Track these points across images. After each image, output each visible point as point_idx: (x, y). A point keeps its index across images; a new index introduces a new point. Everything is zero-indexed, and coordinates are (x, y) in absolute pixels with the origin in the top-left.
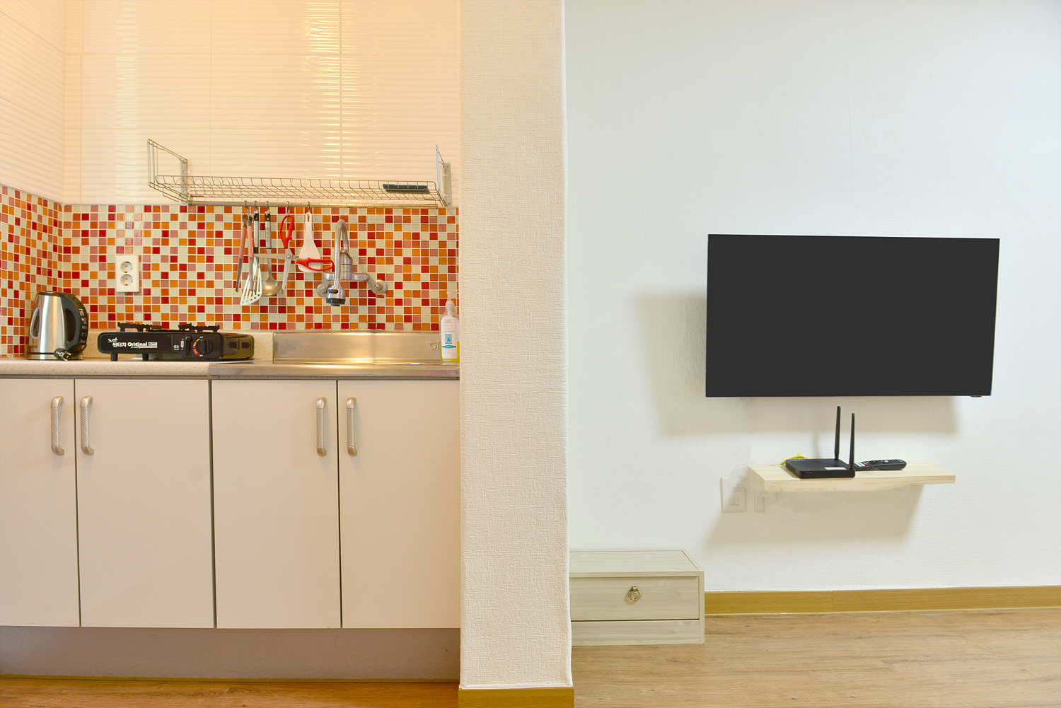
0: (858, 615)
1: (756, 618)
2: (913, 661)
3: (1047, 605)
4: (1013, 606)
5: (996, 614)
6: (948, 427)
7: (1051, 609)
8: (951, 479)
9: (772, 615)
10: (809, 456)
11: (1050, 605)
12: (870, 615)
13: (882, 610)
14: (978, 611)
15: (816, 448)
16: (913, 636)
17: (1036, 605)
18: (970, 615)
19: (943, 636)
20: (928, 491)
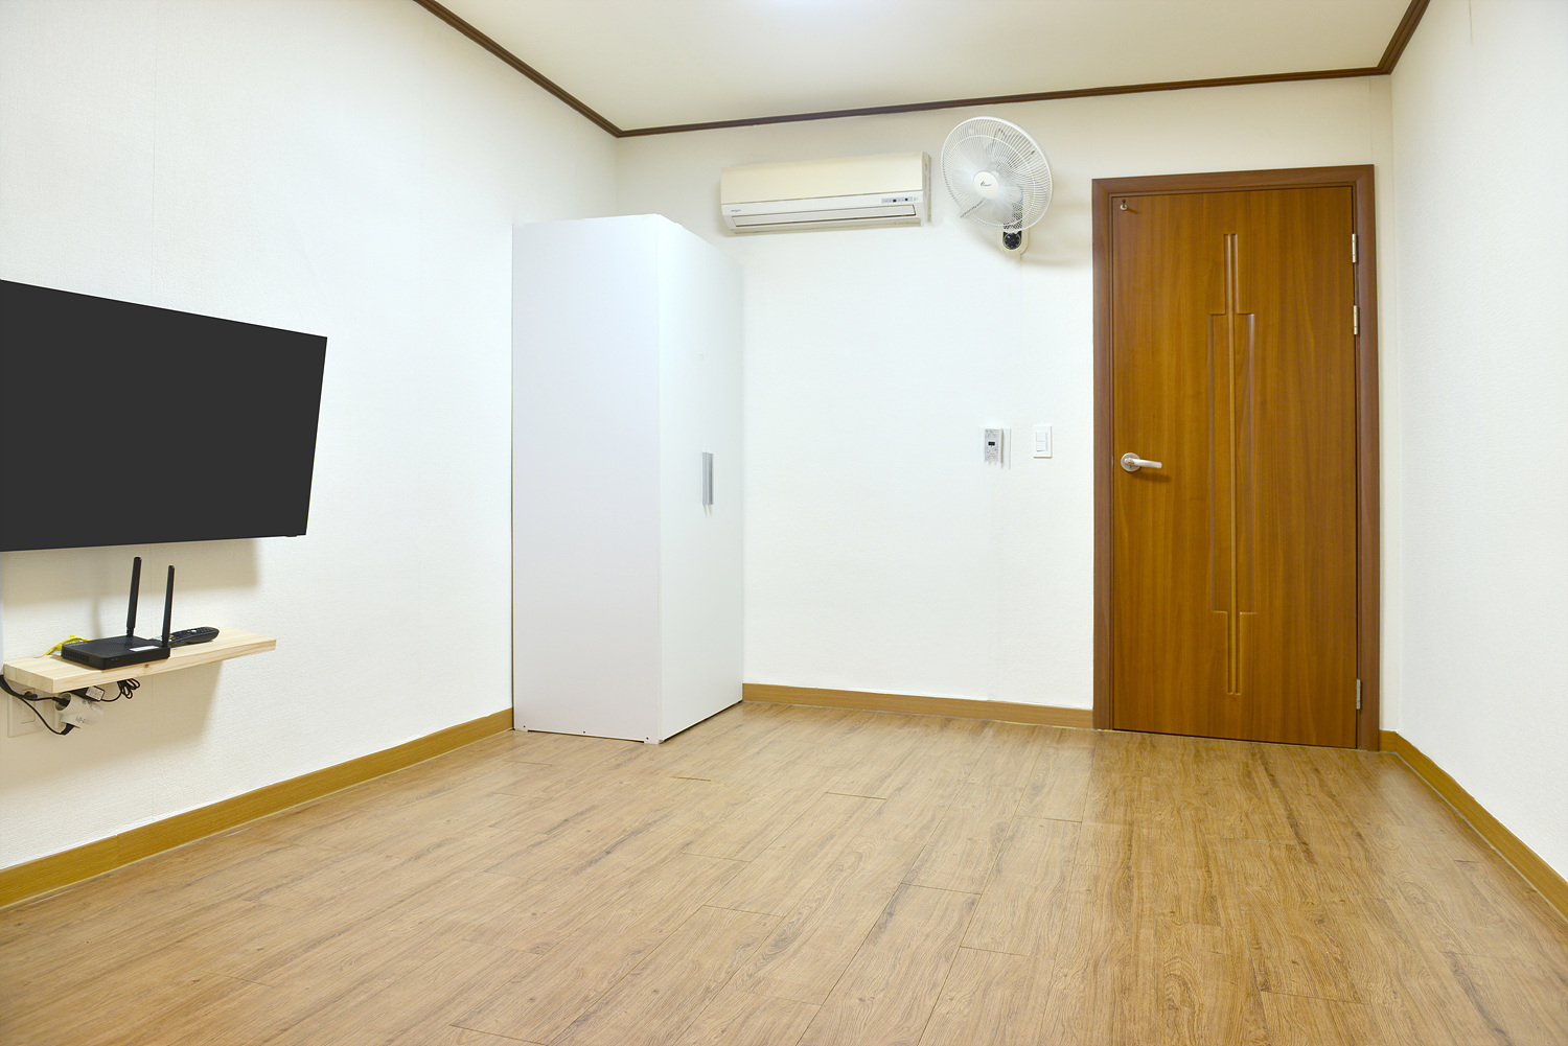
0: (154, 861)
1: (19, 909)
2: (278, 887)
3: (343, 787)
4: (313, 797)
5: (303, 811)
6: (247, 578)
7: (347, 791)
8: (272, 643)
9: (37, 899)
10: (87, 636)
11: (346, 786)
12: (169, 856)
13: (178, 844)
14: (282, 813)
15: (96, 625)
16: (245, 862)
17: (334, 789)
18: (278, 820)
19: (278, 850)
20: (228, 668)
